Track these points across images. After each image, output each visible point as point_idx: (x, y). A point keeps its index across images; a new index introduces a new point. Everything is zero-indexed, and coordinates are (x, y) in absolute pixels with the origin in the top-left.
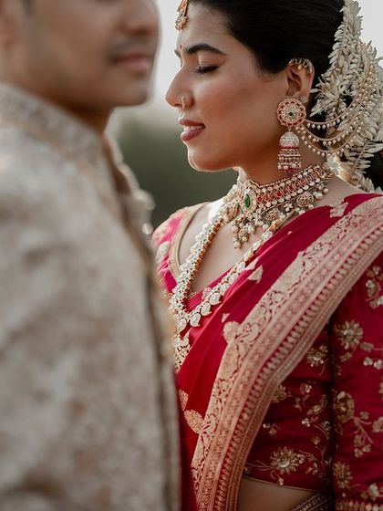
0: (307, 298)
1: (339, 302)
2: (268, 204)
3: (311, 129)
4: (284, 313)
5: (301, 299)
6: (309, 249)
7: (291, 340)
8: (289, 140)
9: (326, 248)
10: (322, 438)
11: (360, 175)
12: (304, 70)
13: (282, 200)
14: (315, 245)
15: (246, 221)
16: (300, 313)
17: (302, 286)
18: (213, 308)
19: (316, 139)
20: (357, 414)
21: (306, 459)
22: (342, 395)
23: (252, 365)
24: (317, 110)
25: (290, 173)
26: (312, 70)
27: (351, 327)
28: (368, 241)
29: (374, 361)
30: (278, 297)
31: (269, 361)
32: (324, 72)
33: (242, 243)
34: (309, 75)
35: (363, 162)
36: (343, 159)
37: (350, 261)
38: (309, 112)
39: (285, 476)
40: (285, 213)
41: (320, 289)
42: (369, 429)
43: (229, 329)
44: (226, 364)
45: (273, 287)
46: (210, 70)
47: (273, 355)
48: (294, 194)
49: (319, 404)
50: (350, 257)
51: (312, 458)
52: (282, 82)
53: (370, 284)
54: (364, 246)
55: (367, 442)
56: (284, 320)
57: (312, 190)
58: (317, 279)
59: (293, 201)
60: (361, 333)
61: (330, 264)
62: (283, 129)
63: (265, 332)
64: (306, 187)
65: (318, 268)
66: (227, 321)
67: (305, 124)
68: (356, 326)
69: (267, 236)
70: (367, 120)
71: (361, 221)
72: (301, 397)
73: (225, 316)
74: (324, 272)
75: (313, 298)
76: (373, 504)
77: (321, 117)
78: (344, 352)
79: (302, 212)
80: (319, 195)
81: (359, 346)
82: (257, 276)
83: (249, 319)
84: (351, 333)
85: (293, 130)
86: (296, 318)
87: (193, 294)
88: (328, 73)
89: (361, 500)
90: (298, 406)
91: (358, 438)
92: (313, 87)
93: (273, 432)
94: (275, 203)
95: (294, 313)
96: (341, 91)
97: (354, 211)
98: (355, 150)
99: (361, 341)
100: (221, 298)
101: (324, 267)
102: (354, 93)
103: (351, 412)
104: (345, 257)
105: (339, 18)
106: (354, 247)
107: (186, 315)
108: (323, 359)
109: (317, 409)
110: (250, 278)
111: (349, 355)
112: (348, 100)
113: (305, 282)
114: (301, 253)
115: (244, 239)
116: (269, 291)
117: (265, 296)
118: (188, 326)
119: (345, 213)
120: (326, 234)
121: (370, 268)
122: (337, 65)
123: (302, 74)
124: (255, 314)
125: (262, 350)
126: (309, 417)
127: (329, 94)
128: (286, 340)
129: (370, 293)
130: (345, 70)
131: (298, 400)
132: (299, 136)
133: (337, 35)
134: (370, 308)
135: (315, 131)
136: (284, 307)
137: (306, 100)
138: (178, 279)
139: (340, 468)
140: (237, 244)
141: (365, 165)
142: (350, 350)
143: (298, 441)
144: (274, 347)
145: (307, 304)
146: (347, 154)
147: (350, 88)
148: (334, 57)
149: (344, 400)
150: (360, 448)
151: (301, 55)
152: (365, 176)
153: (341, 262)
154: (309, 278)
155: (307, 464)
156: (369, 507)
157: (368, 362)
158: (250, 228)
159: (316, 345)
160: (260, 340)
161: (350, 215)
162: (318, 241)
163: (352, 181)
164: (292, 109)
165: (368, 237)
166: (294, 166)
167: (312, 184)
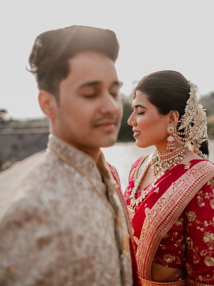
0: (174, 202)
1: (185, 206)
2: (164, 161)
3: (178, 135)
4: (166, 208)
5: (172, 203)
6: (176, 182)
7: (168, 219)
8: (170, 139)
9: (182, 182)
10: (182, 251)
11: (198, 149)
12: (175, 114)
13: (169, 159)
14: (178, 180)
15: (157, 165)
16: (171, 208)
17: (172, 197)
18: (143, 200)
19: (181, 138)
20: (194, 248)
21: (176, 259)
22: (189, 238)
23: (153, 227)
24: (181, 128)
25: (171, 151)
26: (178, 114)
27: (192, 214)
28: (197, 182)
29: (201, 228)
30: (164, 201)
31: (159, 226)
32: (183, 115)
33: (155, 174)
34: (177, 116)
35: (199, 145)
36: (192, 143)
37: (191, 189)
38: (177, 128)
39: (168, 264)
40: (170, 164)
41: (179, 200)
42: (199, 254)
43: (147, 210)
44: (145, 224)
45: (162, 196)
46: (142, 113)
47: (161, 224)
48: (173, 157)
49: (180, 239)
50: (190, 188)
51: (178, 258)
52: (167, 118)
53: (199, 197)
54: (196, 183)
55: (198, 259)
56: (165, 210)
57: (180, 156)
58: (178, 195)
59: (173, 160)
60: (195, 216)
61: (183, 189)
62: (168, 135)
63: (158, 215)
64: (177, 155)
65: (178, 191)
66: (146, 207)
67: (176, 133)
68: (194, 213)
69: (163, 174)
70: (200, 131)
71: (196, 172)
72: (174, 237)
73: (146, 205)
74: (181, 193)
75: (176, 203)
76: (200, 283)
77: (183, 131)
78: (189, 223)
79: (175, 165)
80: (182, 158)
81: (195, 221)
82: (157, 191)
83: (153, 208)
84: (192, 216)
85: (172, 135)
86: (170, 210)
87: (139, 191)
88: (185, 115)
89: (196, 281)
90: (172, 240)
91: (194, 256)
92: (179, 120)
93: (164, 248)
94: (166, 160)
95: (169, 208)
96: (190, 121)
97: (193, 167)
98: (196, 141)
99: (196, 219)
100: (146, 197)
101: (181, 190)
102: (194, 122)
103: (192, 246)
104: (188, 188)
105: (188, 96)
106: (192, 184)
107: (135, 200)
108: (182, 223)
109: (180, 241)
110: (154, 191)
111: (191, 224)
112: (192, 124)
113: (174, 196)
114: (173, 183)
115: (156, 172)
116: (161, 198)
117: (159, 200)
118: (135, 205)
119: (190, 168)
120: (182, 176)
121: (199, 191)
122: (188, 113)
123: (175, 116)
124: (155, 206)
125: (157, 221)
126: (177, 243)
127: (185, 123)
128: (166, 219)
129: (199, 201)
130: (191, 114)
131: (172, 237)
132: (174, 137)
133: (188, 102)
134: (199, 207)
135: (180, 136)
136: (166, 205)
137: (176, 125)
138: (135, 184)
139: (188, 265)
140: (154, 174)
141: (199, 146)
142: (191, 222)
143: (173, 252)
144: (161, 221)
145: (174, 205)
146: (193, 142)
147: (193, 120)
148: (186, 110)
149: (189, 241)
150: (196, 261)
151: (174, 109)
152: (200, 150)
153: (187, 189)
154: (175, 194)
155: (176, 260)
156: (199, 284)
157: (198, 228)
158: (158, 169)
159: (179, 219)
160: (156, 217)
161: (191, 169)
162: (179, 179)
163: (195, 152)
164: (171, 128)
165: (197, 180)
166: (173, 148)
167: (179, 154)
